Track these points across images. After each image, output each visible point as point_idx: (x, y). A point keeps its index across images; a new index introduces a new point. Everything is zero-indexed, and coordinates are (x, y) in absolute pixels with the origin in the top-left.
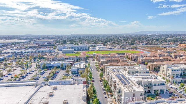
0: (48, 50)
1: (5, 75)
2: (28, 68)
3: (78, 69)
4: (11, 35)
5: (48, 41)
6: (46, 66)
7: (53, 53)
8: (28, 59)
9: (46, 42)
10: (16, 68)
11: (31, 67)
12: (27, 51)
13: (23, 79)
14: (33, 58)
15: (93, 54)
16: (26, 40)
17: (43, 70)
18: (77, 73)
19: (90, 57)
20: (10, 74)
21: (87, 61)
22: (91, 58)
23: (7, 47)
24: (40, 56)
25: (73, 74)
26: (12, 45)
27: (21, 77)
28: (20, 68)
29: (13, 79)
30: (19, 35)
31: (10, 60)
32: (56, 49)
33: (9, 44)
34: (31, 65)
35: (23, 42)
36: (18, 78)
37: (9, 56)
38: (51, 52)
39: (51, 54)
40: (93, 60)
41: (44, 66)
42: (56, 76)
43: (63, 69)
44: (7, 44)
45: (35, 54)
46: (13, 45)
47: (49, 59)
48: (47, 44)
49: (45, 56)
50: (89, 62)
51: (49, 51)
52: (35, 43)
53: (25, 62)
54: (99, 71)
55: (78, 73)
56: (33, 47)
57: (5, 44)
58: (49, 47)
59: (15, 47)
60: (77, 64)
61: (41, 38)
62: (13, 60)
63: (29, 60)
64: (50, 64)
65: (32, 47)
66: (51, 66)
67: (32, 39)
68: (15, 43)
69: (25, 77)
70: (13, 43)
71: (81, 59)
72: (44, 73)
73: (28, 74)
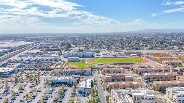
0: (54, 58)
1: (17, 94)
2: (37, 83)
3: (85, 89)
4: (17, 34)
5: (54, 44)
6: (54, 82)
7: (60, 62)
8: (36, 70)
9: (51, 45)
10: (27, 84)
11: (40, 82)
12: (34, 59)
13: (34, 99)
14: (41, 69)
15: (98, 63)
16: (32, 42)
17: (51, 87)
18: (83, 93)
19: (95, 68)
20: (21, 92)
21: (93, 73)
22: (96, 70)
23: (15, 52)
24: (47, 68)
25: (80, 93)
26: (19, 49)
27: (32, 96)
28: (30, 84)
29: (24, 98)
30: (25, 34)
31: (20, 71)
32: (61, 55)
33: (16, 48)
34: (39, 79)
35: (30, 45)
36: (29, 98)
37: (18, 67)
38: (57, 60)
39: (57, 63)
40: (98, 73)
41: (52, 83)
42: (64, 96)
43: (70, 86)
44: (15, 48)
45: (42, 63)
46: (21, 48)
47: (56, 73)
48: (53, 47)
49: (52, 67)
50: (94, 75)
51: (56, 59)
52: (41, 46)
53: (34, 75)
54: (105, 90)
55: (85, 93)
56: (40, 52)
57: (13, 48)
58: (54, 53)
59: (23, 51)
60: (83, 81)
61: (46, 38)
62: (22, 72)
63: (37, 72)
64: (58, 80)
65: (38, 53)
66: (59, 82)
67: (38, 40)
68: (22, 46)
69: (36, 97)
70: (20, 46)
71: (86, 72)
72: (53, 90)
73: (38, 93)
